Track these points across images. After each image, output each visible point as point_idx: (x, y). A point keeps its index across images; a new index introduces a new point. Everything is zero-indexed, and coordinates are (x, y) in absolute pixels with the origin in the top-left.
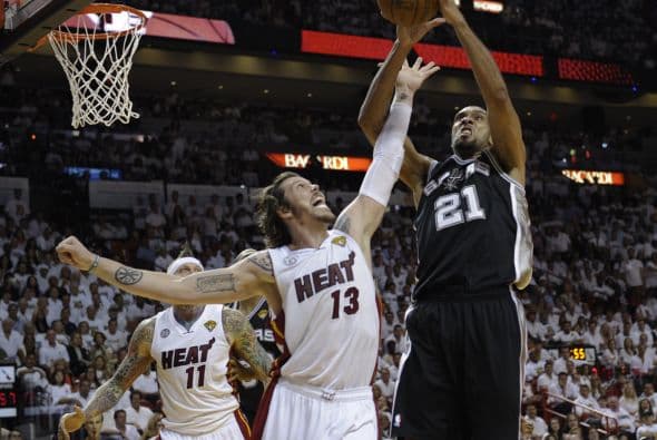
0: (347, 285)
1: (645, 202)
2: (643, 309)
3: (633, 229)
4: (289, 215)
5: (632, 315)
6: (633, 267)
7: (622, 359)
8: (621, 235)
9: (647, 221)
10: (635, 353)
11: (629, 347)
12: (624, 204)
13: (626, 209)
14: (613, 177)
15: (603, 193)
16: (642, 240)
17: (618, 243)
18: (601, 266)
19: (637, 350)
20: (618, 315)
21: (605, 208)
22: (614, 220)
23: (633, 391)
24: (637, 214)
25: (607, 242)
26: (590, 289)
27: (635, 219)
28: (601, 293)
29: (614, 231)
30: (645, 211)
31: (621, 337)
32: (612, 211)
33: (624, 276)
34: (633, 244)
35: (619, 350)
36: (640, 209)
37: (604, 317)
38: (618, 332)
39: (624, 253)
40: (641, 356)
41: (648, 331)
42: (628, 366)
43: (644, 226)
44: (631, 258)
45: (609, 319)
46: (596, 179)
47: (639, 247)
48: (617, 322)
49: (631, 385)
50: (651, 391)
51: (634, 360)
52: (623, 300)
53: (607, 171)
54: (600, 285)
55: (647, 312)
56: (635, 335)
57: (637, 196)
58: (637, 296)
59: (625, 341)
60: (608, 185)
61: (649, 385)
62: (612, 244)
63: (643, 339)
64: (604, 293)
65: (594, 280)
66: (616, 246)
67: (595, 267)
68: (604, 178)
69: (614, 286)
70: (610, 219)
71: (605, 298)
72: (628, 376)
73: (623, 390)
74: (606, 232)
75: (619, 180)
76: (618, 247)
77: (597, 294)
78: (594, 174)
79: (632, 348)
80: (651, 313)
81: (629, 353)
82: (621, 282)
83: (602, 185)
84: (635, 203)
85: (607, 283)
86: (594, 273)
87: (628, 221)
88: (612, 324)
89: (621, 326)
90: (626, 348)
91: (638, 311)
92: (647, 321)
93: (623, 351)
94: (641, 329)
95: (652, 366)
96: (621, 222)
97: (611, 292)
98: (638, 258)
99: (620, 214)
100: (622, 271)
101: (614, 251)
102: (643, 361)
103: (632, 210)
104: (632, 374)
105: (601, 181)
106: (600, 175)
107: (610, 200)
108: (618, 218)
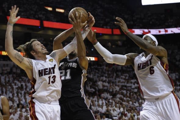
0: (53, 75)
1: (103, 66)
2: (103, 95)
3: (100, 73)
4: (35, 54)
5: (100, 97)
6: (100, 83)
7: (97, 109)
8: (97, 74)
9: (104, 71)
10: (100, 107)
11: (99, 106)
12: (98, 66)
13: (98, 67)
14: (95, 59)
15: (92, 63)
16: (103, 76)
17: (96, 77)
18: (91, 83)
19: (101, 106)
20: (96, 97)
21: (93, 67)
22: (95, 70)
23: (100, 118)
24: (101, 69)
25: (93, 76)
26: (88, 89)
27: (101, 70)
28: (91, 91)
29: (95, 73)
30: (103, 68)
31: (96, 103)
32: (94, 68)
33: (97, 86)
34: (100, 77)
35: (96, 106)
36: (102, 67)
37: (92, 97)
38: (96, 101)
39: (98, 79)
40: (102, 108)
41: (104, 101)
42: (98, 111)
43: (103, 72)
44: (99, 81)
45: (93, 98)
46: (90, 59)
47: (102, 78)
48: (95, 98)
49: (99, 116)
50: (105, 118)
51: (100, 109)
52: (97, 92)
53: (93, 57)
54: (91, 88)
55: (104, 96)
56: (100, 102)
57: (101, 64)
58: (101, 91)
59: (98, 104)
60: (93, 61)
61: (104, 116)
62: (94, 77)
63: (103, 103)
64: (92, 91)
65: (89, 87)
66: (95, 78)
67: (90, 83)
68: (92, 59)
69: (95, 89)
70: (94, 70)
71: (92, 92)
72: (99, 114)
73: (97, 118)
74: (93, 74)
75: (96, 59)
76: (96, 78)
77: (90, 91)
78: (90, 58)
79: (100, 106)
80: (105, 96)
81: (99, 107)
82: (97, 88)
83: (91, 61)
84: (101, 66)
85: (93, 88)
86: (89, 85)
87: (99, 71)
88: (94, 99)
89: (97, 100)
90: (98, 106)
91: (101, 96)
92: (104, 98)
93: (97, 107)
94: (102, 100)
95: (105, 111)
96: (97, 71)
97: (94, 90)
98: (101, 81)
99: (96, 69)
100: (97, 84)
101: (95, 79)
102: (103, 109)
103: (100, 68)
104: (100, 113)
105: (91, 60)
106: (91, 58)
107: (94, 65)
108: (96, 70)
